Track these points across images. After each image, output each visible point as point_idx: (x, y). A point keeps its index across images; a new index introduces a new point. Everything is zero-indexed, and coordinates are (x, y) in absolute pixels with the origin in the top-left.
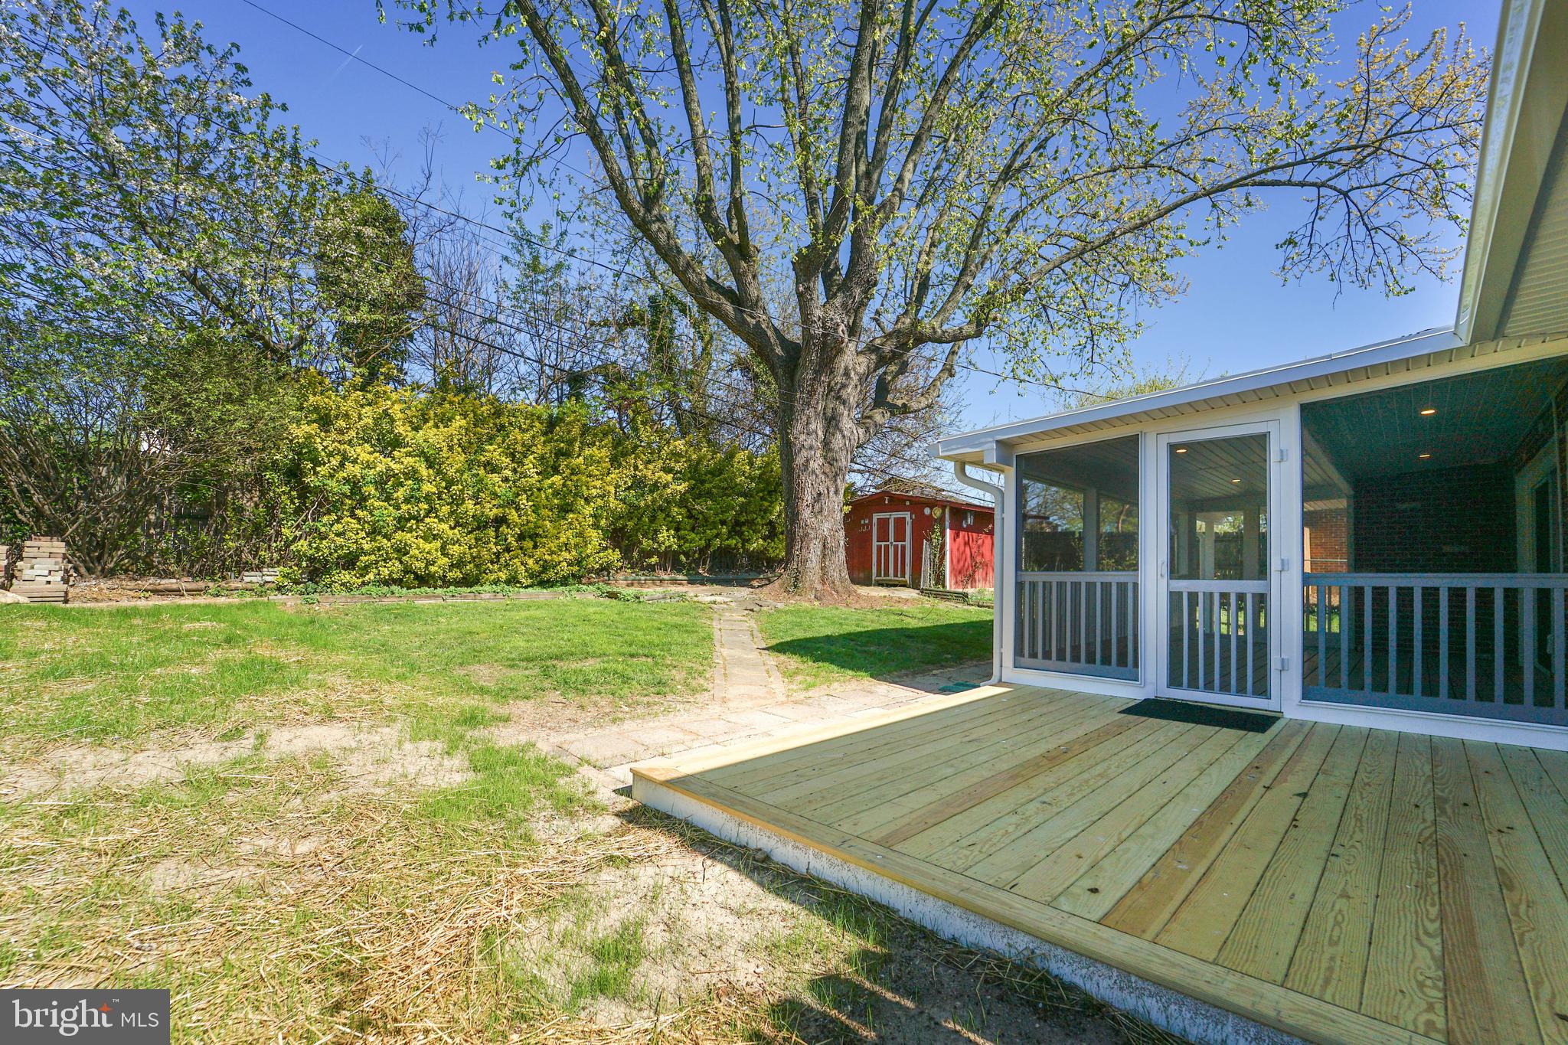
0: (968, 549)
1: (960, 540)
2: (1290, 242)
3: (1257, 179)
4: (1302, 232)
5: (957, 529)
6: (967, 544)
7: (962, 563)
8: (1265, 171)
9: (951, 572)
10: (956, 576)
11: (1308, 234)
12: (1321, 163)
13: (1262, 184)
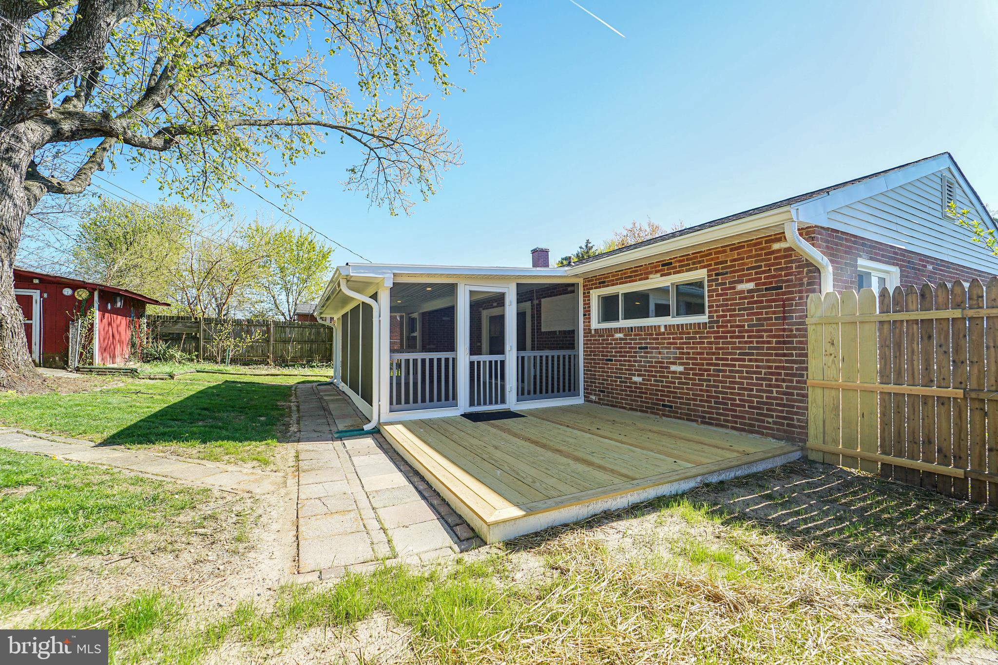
0: (110, 328)
1: (105, 321)
2: (353, 170)
3: (349, 131)
4: (359, 168)
5: (103, 309)
6: (110, 324)
7: (106, 341)
8: (352, 129)
9: (99, 350)
10: (102, 354)
11: (362, 170)
12: (380, 140)
13: (349, 135)
